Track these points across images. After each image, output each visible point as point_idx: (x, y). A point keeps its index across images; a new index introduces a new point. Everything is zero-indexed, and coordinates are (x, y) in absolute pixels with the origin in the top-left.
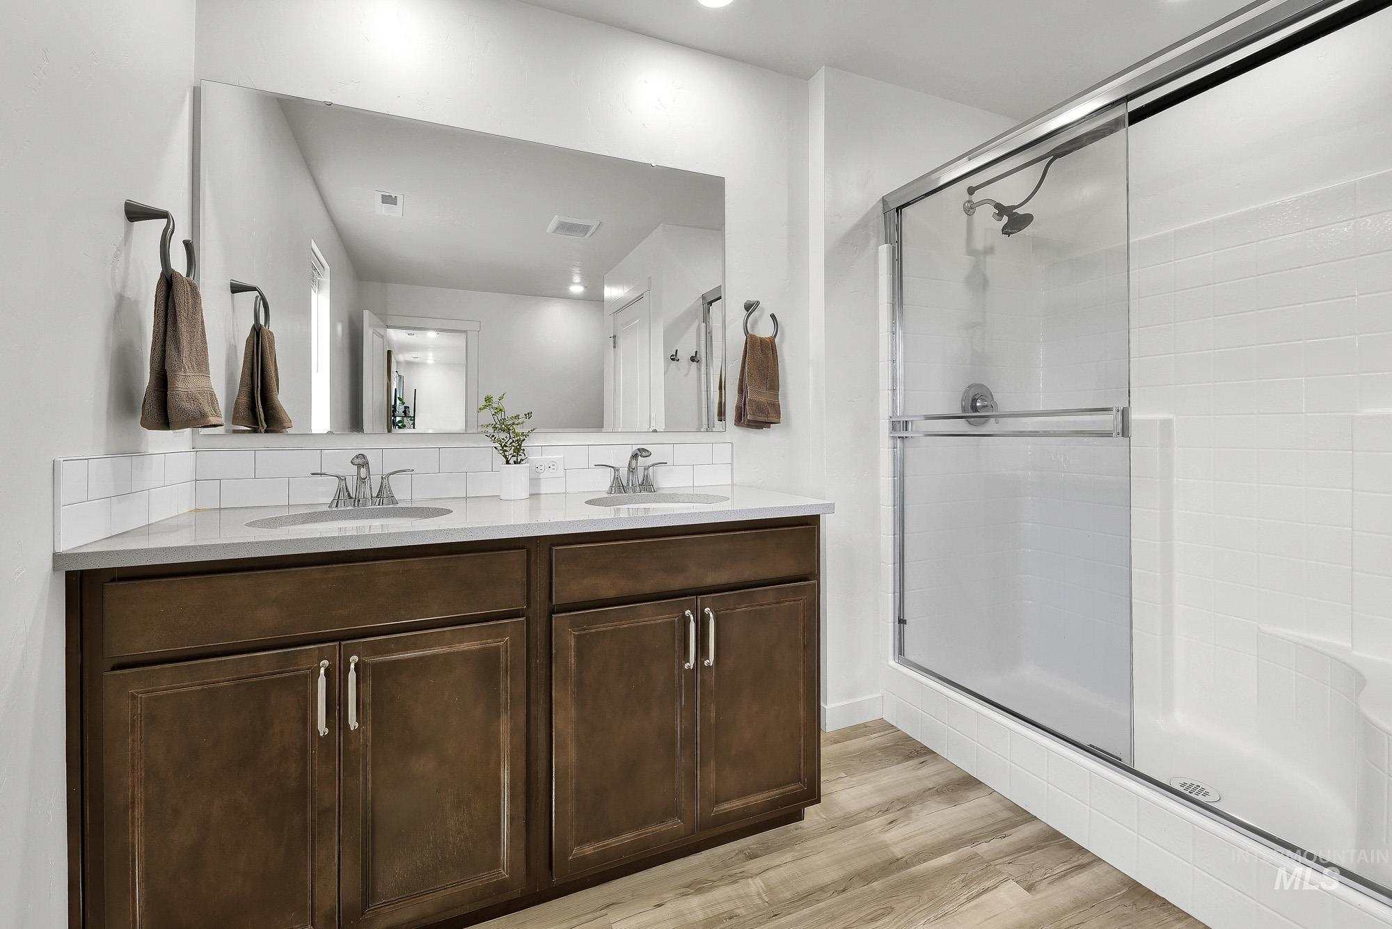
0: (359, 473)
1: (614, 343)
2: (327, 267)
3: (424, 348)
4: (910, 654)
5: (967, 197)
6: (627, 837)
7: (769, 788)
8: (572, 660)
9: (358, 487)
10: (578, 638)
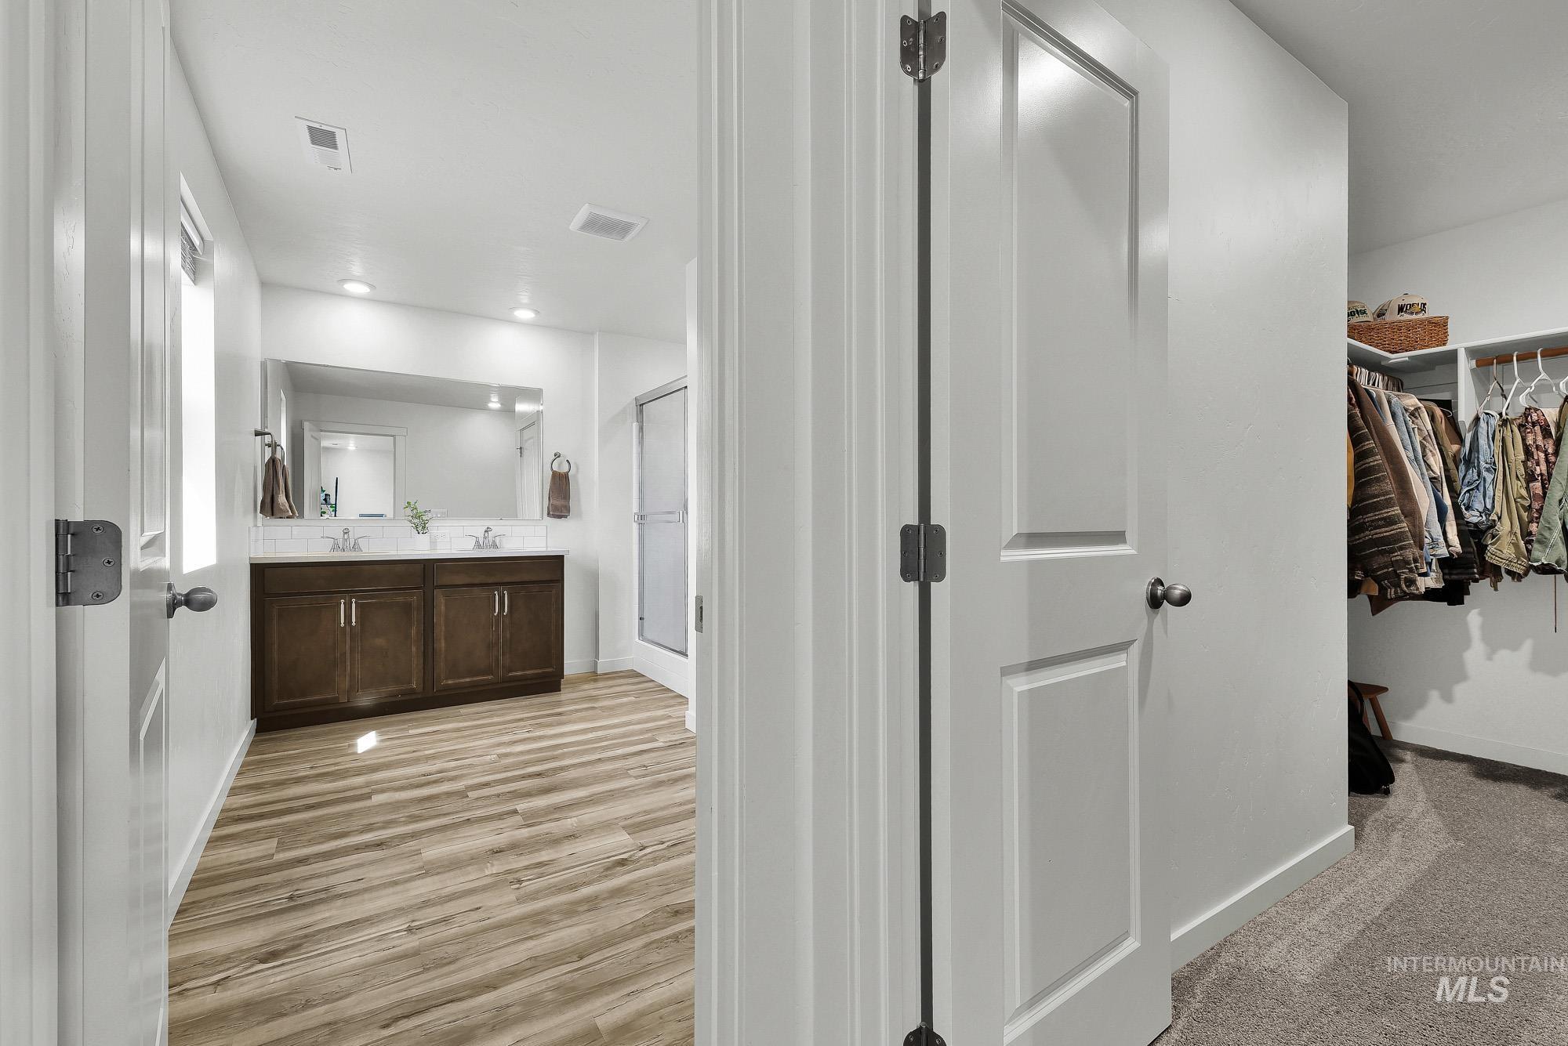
0: (344, 537)
1: (521, 453)
4: (648, 634)
6: (468, 680)
7: (536, 669)
8: (443, 608)
9: (344, 544)
10: (446, 600)
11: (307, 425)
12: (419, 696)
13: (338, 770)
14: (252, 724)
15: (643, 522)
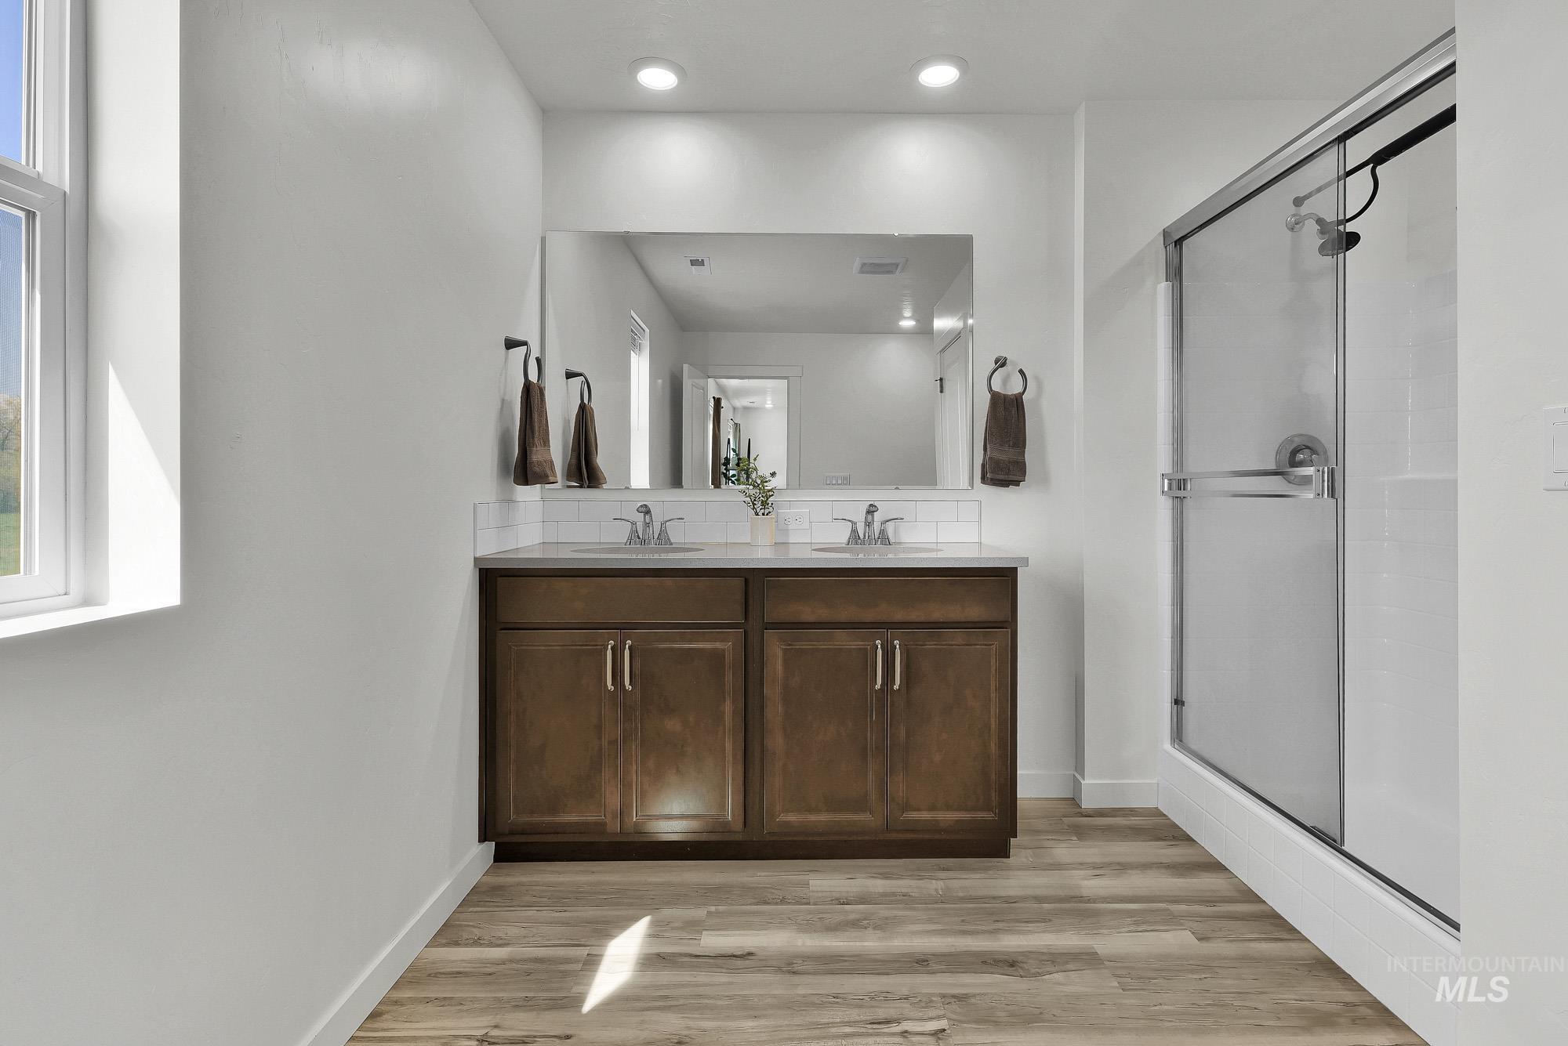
0: (645, 519)
1: (941, 386)
2: (647, 330)
3: (762, 392)
4: (1196, 742)
5: (1293, 209)
6: (824, 817)
8: (780, 667)
9: (644, 531)
10: (785, 651)
12: (740, 837)
15: (1181, 493)
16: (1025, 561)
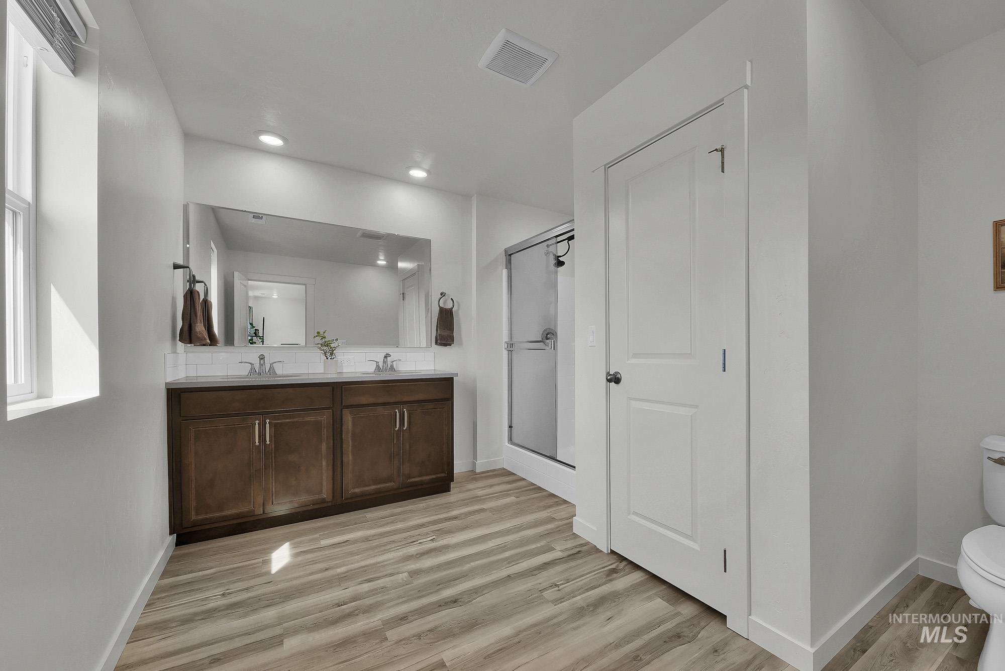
0: (260, 362)
4: (515, 440)
6: (373, 488)
7: (431, 474)
8: (350, 425)
9: (260, 368)
10: (353, 418)
11: (236, 274)
12: (330, 504)
13: (249, 598)
14: (171, 539)
15: (511, 349)
16: (457, 375)
